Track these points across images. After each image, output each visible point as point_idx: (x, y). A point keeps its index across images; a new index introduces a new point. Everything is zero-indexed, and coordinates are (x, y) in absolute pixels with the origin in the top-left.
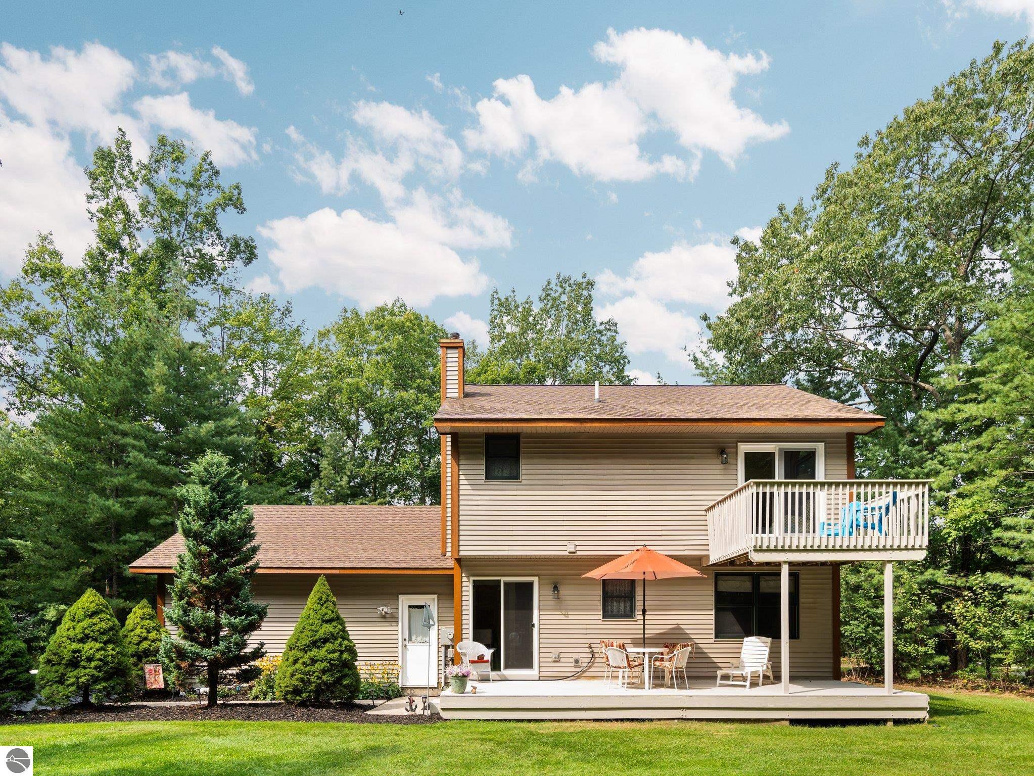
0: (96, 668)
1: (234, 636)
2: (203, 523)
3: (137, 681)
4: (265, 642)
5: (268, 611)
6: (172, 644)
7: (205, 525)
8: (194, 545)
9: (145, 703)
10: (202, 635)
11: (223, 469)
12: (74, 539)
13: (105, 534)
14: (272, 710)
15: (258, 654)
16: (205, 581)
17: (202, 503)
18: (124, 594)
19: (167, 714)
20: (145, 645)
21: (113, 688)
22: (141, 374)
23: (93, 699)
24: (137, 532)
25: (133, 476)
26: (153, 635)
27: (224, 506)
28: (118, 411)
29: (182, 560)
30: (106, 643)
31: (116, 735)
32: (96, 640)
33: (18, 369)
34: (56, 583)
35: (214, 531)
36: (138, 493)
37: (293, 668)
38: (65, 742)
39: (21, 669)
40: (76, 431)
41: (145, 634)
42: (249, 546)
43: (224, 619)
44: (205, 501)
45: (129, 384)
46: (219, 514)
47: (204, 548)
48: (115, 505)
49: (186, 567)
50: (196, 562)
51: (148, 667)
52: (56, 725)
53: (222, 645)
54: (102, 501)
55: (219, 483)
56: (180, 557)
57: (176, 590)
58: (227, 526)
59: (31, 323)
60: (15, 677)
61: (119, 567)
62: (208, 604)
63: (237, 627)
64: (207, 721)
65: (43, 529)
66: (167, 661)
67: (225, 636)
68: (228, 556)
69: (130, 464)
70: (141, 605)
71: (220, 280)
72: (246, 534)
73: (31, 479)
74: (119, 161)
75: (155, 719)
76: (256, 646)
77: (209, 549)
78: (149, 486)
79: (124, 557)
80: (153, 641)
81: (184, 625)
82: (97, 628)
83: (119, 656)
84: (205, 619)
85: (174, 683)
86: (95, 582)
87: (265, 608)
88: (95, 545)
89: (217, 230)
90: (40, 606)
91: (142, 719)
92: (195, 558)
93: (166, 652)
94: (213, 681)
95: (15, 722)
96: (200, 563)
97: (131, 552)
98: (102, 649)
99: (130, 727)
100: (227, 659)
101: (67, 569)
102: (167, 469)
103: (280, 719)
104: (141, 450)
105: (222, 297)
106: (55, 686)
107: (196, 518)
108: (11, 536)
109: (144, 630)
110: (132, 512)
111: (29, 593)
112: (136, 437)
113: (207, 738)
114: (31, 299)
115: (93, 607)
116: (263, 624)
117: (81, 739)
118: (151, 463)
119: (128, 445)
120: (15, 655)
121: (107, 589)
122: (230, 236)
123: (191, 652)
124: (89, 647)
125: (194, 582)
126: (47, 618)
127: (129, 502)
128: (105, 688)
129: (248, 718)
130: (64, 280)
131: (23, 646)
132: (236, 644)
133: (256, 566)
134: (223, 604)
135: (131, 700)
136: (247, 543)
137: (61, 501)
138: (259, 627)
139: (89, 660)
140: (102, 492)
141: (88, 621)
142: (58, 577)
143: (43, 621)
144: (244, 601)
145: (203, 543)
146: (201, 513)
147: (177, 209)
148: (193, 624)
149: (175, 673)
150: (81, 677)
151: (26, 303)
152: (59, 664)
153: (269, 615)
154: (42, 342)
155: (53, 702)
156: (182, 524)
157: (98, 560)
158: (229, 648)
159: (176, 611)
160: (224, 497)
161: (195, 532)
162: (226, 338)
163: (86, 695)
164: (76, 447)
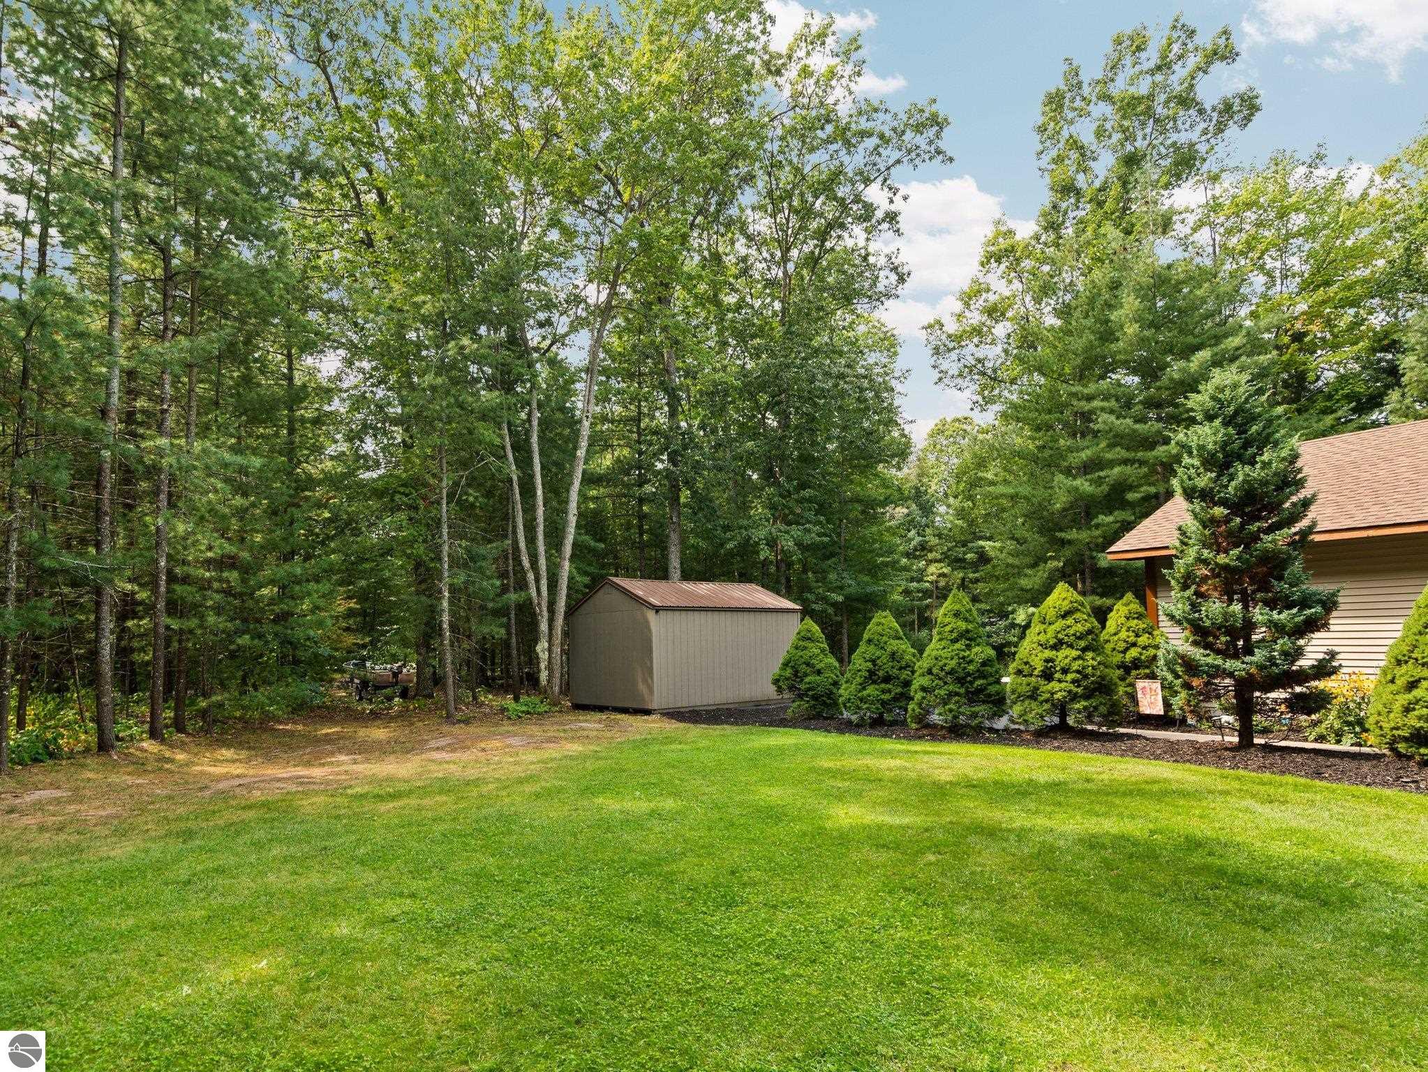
0: (1073, 682)
1: (1280, 641)
2: (1214, 475)
3: (1125, 701)
4: (1337, 649)
5: (1340, 600)
6: (1176, 652)
7: (1218, 477)
8: (1202, 508)
9: (1140, 732)
10: (1223, 639)
11: (1241, 390)
12: (1041, 532)
13: (1074, 521)
14: (1366, 767)
15: (1325, 669)
16: (1222, 559)
17: (1210, 447)
18: (1099, 590)
19: (1173, 752)
20: (1133, 653)
21: (1096, 708)
22: (1107, 321)
23: (1071, 721)
24: (1111, 513)
25: (1103, 444)
26: (1143, 640)
27: (1247, 444)
28: (1082, 375)
29: (1183, 533)
30: (1084, 650)
31: (1105, 776)
32: (1071, 646)
33: (979, 366)
34: (1024, 582)
35: (1233, 483)
36: (1111, 464)
37: (1410, 696)
38: (1042, 777)
39: (991, 679)
40: (1037, 410)
41: (1132, 639)
42: (1294, 499)
43: (1259, 614)
44: (1215, 443)
45: (1092, 338)
46: (1240, 458)
47: (1219, 511)
48: (1084, 485)
49: (1191, 542)
50: (1207, 532)
51: (1140, 684)
52: (1031, 751)
53: (1259, 655)
54: (1069, 482)
55: (1236, 413)
56: (1180, 529)
57: (1177, 575)
58: (1256, 473)
59: (990, 315)
60: (986, 689)
61: (1093, 558)
62: (1228, 594)
63: (1284, 626)
64: (1241, 772)
65: (1009, 525)
66: (1170, 677)
67: (1263, 640)
68: (1259, 519)
69: (1099, 431)
70: (1125, 600)
71: (1205, 168)
72: (1289, 480)
73: (996, 475)
74: (1068, 95)
75: (1157, 758)
76: (1321, 656)
77: (1226, 512)
78: (1124, 454)
79: (1097, 545)
80: (1145, 648)
81: (1192, 625)
82: (1072, 632)
83: (1102, 667)
84: (1226, 615)
85: (1181, 709)
86: (1064, 575)
87: (1334, 595)
88: (1062, 535)
89: (1197, 104)
90: (1010, 609)
91: (1137, 755)
92: (1205, 527)
93: (1167, 663)
94: (1244, 709)
95: (987, 741)
96: (1213, 533)
97: (1104, 537)
98: (1079, 658)
99: (1123, 766)
100: (1269, 676)
101: (1034, 565)
102: (1146, 427)
103: (1385, 784)
104: (1112, 412)
105: (1210, 187)
106: (1027, 702)
107: (1202, 470)
108: (981, 538)
109: (1131, 634)
110: (1105, 488)
111: (999, 595)
112: (1106, 398)
113: (1249, 802)
114: (988, 290)
115: (1066, 606)
116: (1331, 622)
117: (1061, 777)
118: (1126, 424)
119: (1096, 408)
120: (984, 664)
121: (1079, 585)
122: (1216, 103)
123: (1207, 665)
124: (1064, 656)
125: (1205, 562)
126: (1017, 622)
127: (1100, 477)
128: (1085, 708)
129: (1318, 775)
130: (1018, 254)
131: (992, 653)
132: (1285, 654)
133: (1310, 530)
134: (1254, 592)
135: (1120, 725)
136: (1292, 494)
137: (1025, 490)
138: (1325, 626)
139: (1065, 671)
140: (1068, 472)
141: (1060, 624)
142: (1026, 575)
143: (1013, 625)
144: (1292, 586)
145: (1215, 504)
146: (1209, 461)
147: (1141, 108)
148: (1208, 623)
149: (1183, 694)
150: (1056, 693)
151: (984, 295)
152: (1031, 675)
153: (1342, 607)
154: (1001, 330)
155: (1026, 721)
156: (1182, 481)
157: (1068, 552)
158: (1271, 659)
159: (1180, 606)
160: (1245, 432)
161: (1203, 490)
162: (1218, 238)
163: (1063, 715)
164: (1038, 429)
